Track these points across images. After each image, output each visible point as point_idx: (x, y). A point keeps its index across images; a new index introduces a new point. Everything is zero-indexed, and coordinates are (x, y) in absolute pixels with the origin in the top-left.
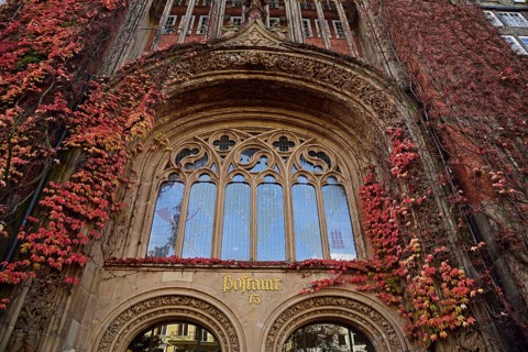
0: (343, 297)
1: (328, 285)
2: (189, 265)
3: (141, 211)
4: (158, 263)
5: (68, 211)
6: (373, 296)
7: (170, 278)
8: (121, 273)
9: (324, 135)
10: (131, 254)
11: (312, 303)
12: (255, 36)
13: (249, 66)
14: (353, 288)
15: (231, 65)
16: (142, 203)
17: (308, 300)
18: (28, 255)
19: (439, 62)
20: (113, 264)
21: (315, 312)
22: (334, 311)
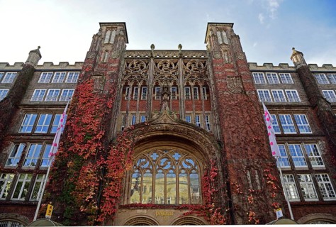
1: (187, 214)
2: (145, 207)
3: (127, 186)
4: (135, 206)
5: (110, 197)
6: (202, 218)
7: (139, 211)
8: (124, 210)
9: (192, 152)
10: (125, 203)
11: (183, 219)
12: (165, 117)
13: (163, 131)
14: (196, 215)
15: (156, 130)
16: (127, 183)
18: (103, 212)
19: (233, 132)
20: (122, 207)
21: (184, 222)
22: (190, 222)
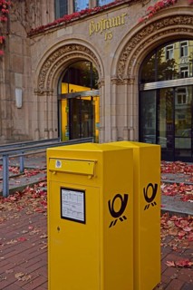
0: (178, 15)
2: (68, 21)
8: (37, 38)
11: (152, 27)
17: (149, 25)
20: (33, 33)
21: (158, 34)
22: (174, 30)
